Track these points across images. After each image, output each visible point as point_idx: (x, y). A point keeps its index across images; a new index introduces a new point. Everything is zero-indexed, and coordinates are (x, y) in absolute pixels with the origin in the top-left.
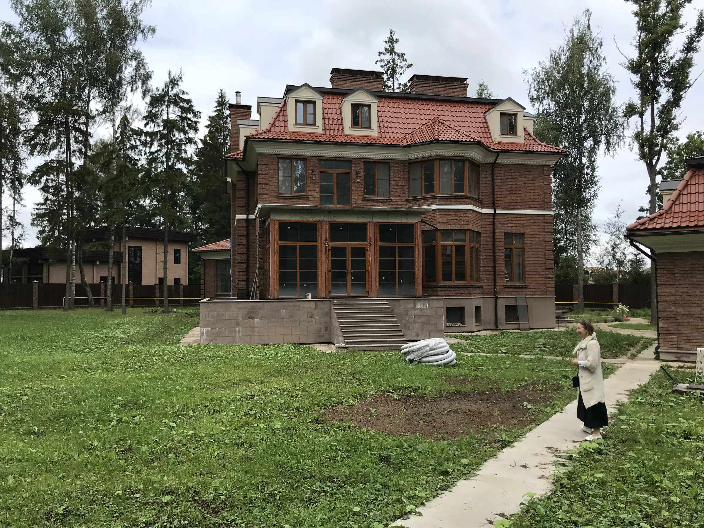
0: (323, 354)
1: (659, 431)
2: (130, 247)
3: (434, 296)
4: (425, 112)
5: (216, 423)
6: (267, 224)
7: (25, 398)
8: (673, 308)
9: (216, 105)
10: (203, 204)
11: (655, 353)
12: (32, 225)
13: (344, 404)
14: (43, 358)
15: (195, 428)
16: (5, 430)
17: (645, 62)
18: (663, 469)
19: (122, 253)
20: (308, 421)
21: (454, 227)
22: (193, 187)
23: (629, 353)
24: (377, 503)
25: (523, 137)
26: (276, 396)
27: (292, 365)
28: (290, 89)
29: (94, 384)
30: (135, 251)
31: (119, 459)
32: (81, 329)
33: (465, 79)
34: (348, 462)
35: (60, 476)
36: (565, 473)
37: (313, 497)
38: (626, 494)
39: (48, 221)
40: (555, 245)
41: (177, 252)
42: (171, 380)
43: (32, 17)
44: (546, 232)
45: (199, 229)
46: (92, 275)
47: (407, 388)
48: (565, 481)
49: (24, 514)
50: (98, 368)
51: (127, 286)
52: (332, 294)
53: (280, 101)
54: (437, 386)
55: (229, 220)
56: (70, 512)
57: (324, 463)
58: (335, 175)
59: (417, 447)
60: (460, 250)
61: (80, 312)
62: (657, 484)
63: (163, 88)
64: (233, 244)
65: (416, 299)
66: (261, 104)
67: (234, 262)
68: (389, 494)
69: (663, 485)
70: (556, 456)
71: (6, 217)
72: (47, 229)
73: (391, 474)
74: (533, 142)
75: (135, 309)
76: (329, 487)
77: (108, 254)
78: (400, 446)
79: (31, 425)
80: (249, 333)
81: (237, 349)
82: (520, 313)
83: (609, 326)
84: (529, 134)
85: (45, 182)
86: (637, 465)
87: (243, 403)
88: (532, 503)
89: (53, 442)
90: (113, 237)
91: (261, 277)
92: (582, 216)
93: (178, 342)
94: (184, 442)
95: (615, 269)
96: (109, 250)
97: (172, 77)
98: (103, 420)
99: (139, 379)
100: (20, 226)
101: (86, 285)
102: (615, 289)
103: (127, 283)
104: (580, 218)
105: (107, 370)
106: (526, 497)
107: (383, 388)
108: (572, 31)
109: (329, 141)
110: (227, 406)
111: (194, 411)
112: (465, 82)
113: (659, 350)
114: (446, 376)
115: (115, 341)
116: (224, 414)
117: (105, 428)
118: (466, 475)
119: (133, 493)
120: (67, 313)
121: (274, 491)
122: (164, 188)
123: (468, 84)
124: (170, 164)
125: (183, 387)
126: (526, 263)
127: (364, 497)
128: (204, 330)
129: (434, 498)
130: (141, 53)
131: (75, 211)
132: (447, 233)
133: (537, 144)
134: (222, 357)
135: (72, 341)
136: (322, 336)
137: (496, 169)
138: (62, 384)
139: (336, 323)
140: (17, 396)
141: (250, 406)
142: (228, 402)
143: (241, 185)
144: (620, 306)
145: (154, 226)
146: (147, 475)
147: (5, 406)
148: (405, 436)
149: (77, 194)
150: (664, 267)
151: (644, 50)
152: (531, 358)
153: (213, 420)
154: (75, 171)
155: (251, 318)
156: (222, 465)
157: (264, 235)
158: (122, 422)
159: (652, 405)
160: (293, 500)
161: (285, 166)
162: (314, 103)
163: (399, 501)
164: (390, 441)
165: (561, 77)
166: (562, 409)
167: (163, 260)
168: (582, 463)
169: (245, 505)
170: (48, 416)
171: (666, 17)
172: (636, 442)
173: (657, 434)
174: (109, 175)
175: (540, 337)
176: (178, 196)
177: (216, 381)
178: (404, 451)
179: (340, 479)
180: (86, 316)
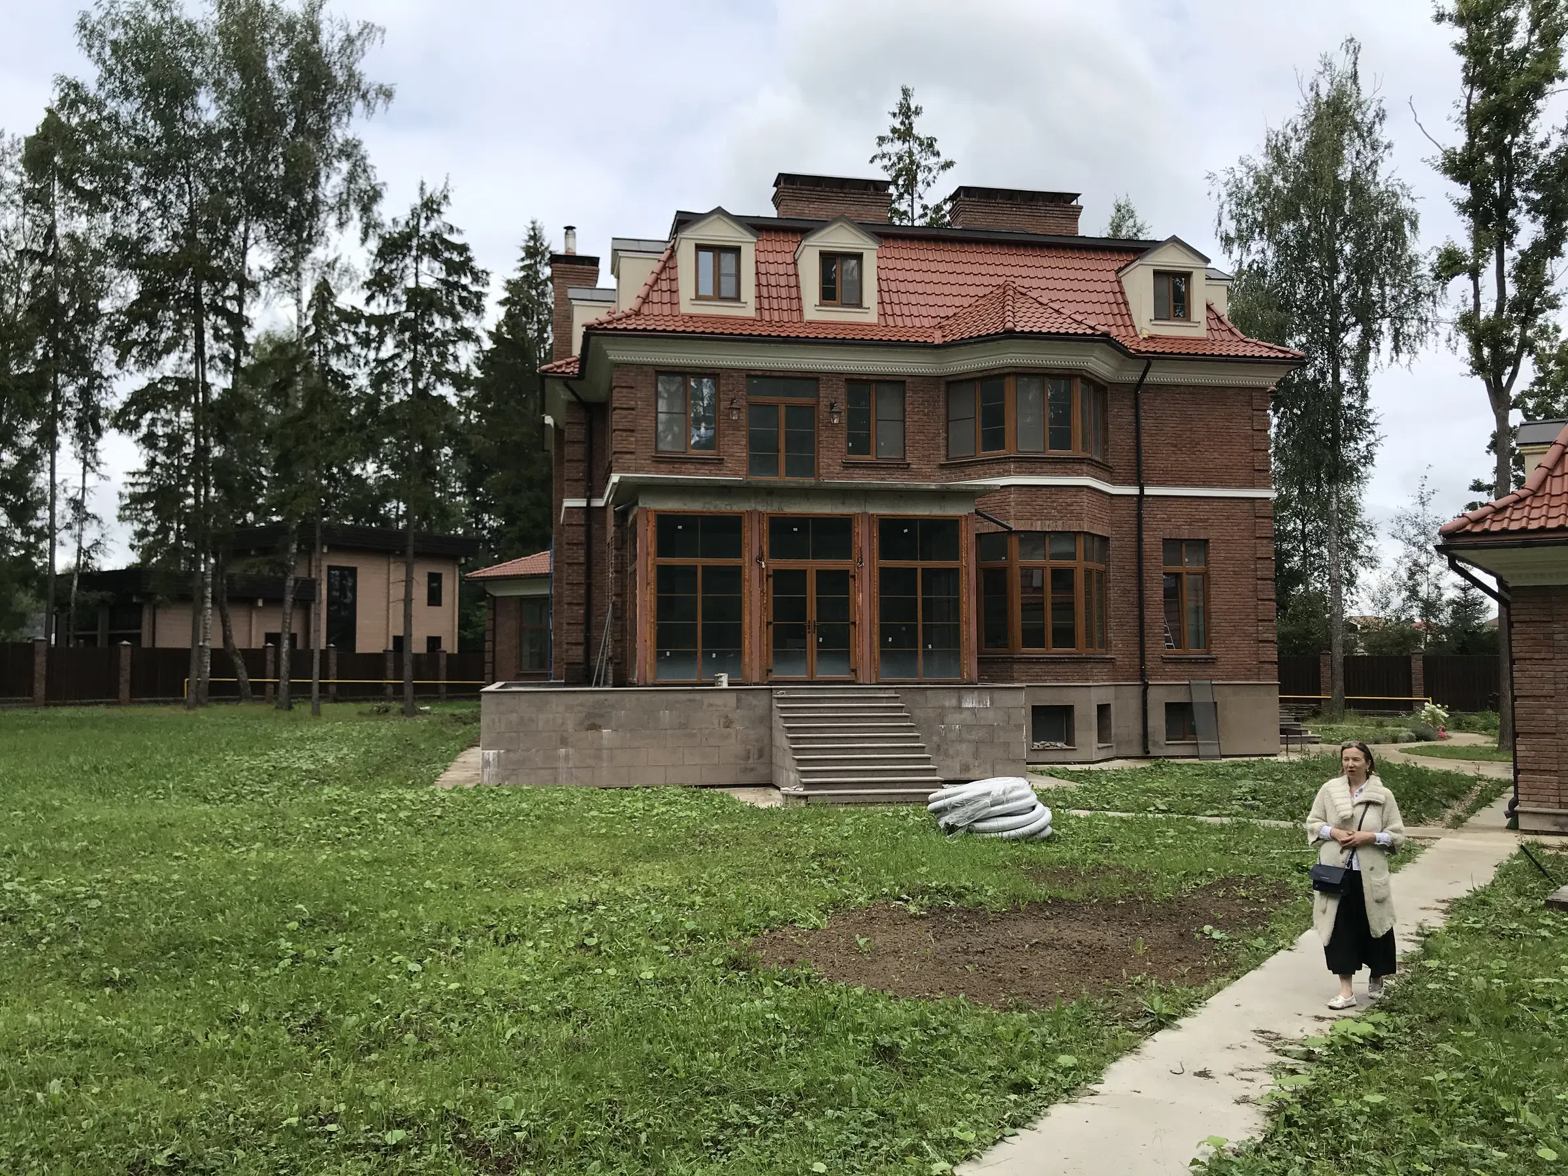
0: (754, 811)
1: (1515, 994)
2: (330, 568)
3: (1003, 681)
4: (984, 269)
5: (511, 965)
6: (631, 518)
7: (95, 903)
8: (1549, 711)
9: (523, 254)
10: (493, 472)
11: (1507, 815)
12: (121, 518)
13: (797, 925)
14: (136, 816)
15: (465, 976)
16: (49, 975)
17: (1483, 156)
18: (1521, 1084)
19: (314, 581)
20: (714, 963)
21: (1049, 526)
22: (470, 437)
23: (1449, 814)
24: (866, 1155)
25: (1204, 325)
26: (645, 905)
27: (682, 835)
28: (683, 221)
29: (246, 873)
30: (343, 577)
31: (295, 1045)
32: (221, 750)
33: (1075, 196)
34: (804, 1059)
35: (165, 1080)
36: (1295, 1091)
37: (721, 1137)
38: (1435, 1141)
39: (155, 510)
40: (1279, 567)
41: (435, 580)
42: (413, 867)
43: (124, 66)
44: (1258, 538)
45: (484, 528)
46: (247, 628)
47: (939, 891)
48: (1296, 1110)
49: (82, 1166)
50: (255, 839)
51: (324, 654)
52: (774, 676)
53: (662, 248)
54: (1010, 884)
55: (549, 507)
56: (183, 1164)
57: (748, 1060)
58: (782, 411)
59: (960, 1027)
60: (1063, 578)
61: (222, 712)
62: (1507, 1120)
63: (406, 218)
64: (557, 561)
65: (963, 687)
66: (621, 254)
67: (559, 603)
68: (894, 1133)
69: (1521, 1121)
70: (1277, 1051)
71: (64, 502)
72: (152, 528)
73: (898, 1087)
74: (1226, 336)
75: (341, 705)
76: (759, 1115)
77: (281, 583)
78: (922, 1024)
79: (106, 965)
80: (590, 762)
81: (561, 796)
82: (1200, 721)
83: (1402, 751)
84: (1218, 318)
85: (149, 426)
86: (1461, 1076)
87: (573, 920)
88: (1220, 1160)
89: (152, 1004)
90: (294, 547)
91: (618, 636)
92: (1339, 501)
93: (432, 781)
94: (438, 1008)
95: (1418, 620)
96: (286, 575)
97: (428, 195)
98: (262, 956)
99: (344, 863)
100: (95, 522)
101: (234, 651)
102: (1417, 666)
103: (323, 646)
104: (1335, 507)
105: (275, 842)
106: (1204, 1147)
107: (886, 890)
108: (1314, 87)
109: (769, 335)
110: (534, 928)
111: (462, 936)
112: (1074, 203)
113: (1517, 808)
114: (1029, 863)
115: (294, 777)
116: (530, 944)
117: (265, 974)
118: (1070, 1092)
119: (322, 1123)
120: (191, 713)
121: (635, 1121)
122: (406, 438)
123: (1081, 207)
124: (421, 385)
125: (441, 883)
126: (1213, 608)
127: (836, 1140)
128: (491, 754)
129: (994, 1144)
130: (360, 142)
131: (213, 490)
132: (1034, 539)
133: (1236, 339)
134: (528, 815)
135: (200, 777)
136: (752, 770)
137: (1144, 397)
138: (175, 872)
139: (782, 740)
140: (77, 899)
141: (587, 927)
142: (539, 918)
143: (575, 433)
144: (1429, 706)
145: (385, 520)
146: (356, 1080)
147: (50, 921)
148: (933, 1000)
149: (217, 452)
150: (1527, 618)
151: (1479, 128)
152: (1222, 824)
153: (505, 959)
154: (214, 402)
155: (594, 727)
156: (521, 1061)
157: (624, 542)
158: (303, 961)
159: (1498, 934)
160: (677, 1144)
161: (673, 388)
162: (737, 250)
163: (915, 1149)
164: (899, 1011)
165: (1290, 190)
166: (1292, 943)
167: (403, 597)
168: (1336, 1068)
169: (569, 1152)
170: (143, 944)
171: (1528, 55)
172: (1461, 1021)
173: (1510, 1002)
174: (288, 410)
175: (1244, 776)
176: (438, 455)
177: (513, 870)
178: (932, 1036)
179: (785, 1097)
180: (233, 722)
